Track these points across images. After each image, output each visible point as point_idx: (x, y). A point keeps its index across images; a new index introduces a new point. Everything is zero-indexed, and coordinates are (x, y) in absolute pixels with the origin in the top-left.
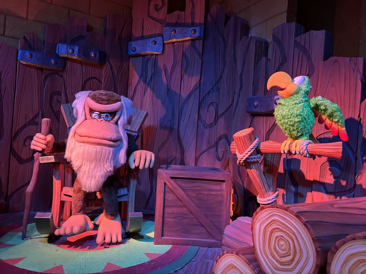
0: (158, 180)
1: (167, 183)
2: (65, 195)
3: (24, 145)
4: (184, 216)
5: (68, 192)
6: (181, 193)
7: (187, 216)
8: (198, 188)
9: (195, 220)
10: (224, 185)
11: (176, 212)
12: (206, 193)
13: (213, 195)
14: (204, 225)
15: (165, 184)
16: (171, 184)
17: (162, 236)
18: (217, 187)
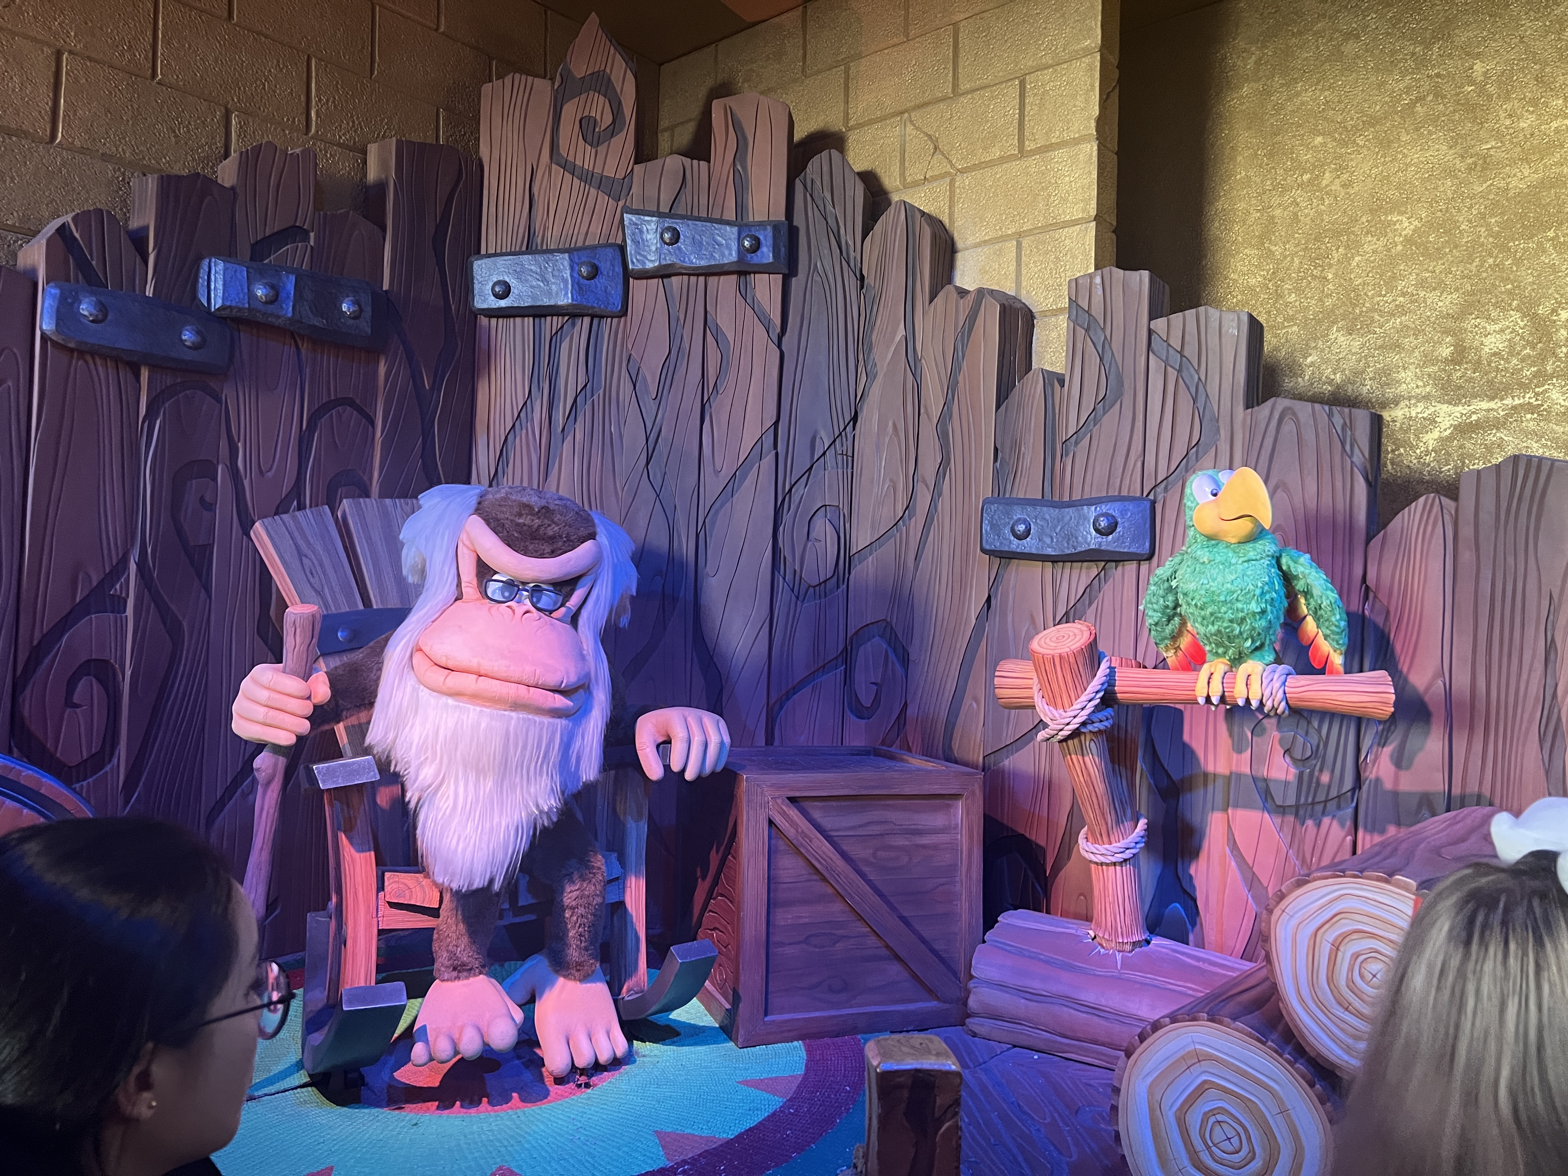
0: (748, 812)
1: (778, 820)
2: (392, 905)
3: (69, 703)
4: (834, 932)
5: (407, 893)
6: (824, 853)
7: (841, 932)
8: (876, 829)
9: (872, 941)
10: (960, 808)
11: (807, 920)
12: (901, 841)
13: (924, 846)
14: (902, 954)
15: (771, 822)
16: (792, 823)
17: (766, 1015)
18: (938, 820)
